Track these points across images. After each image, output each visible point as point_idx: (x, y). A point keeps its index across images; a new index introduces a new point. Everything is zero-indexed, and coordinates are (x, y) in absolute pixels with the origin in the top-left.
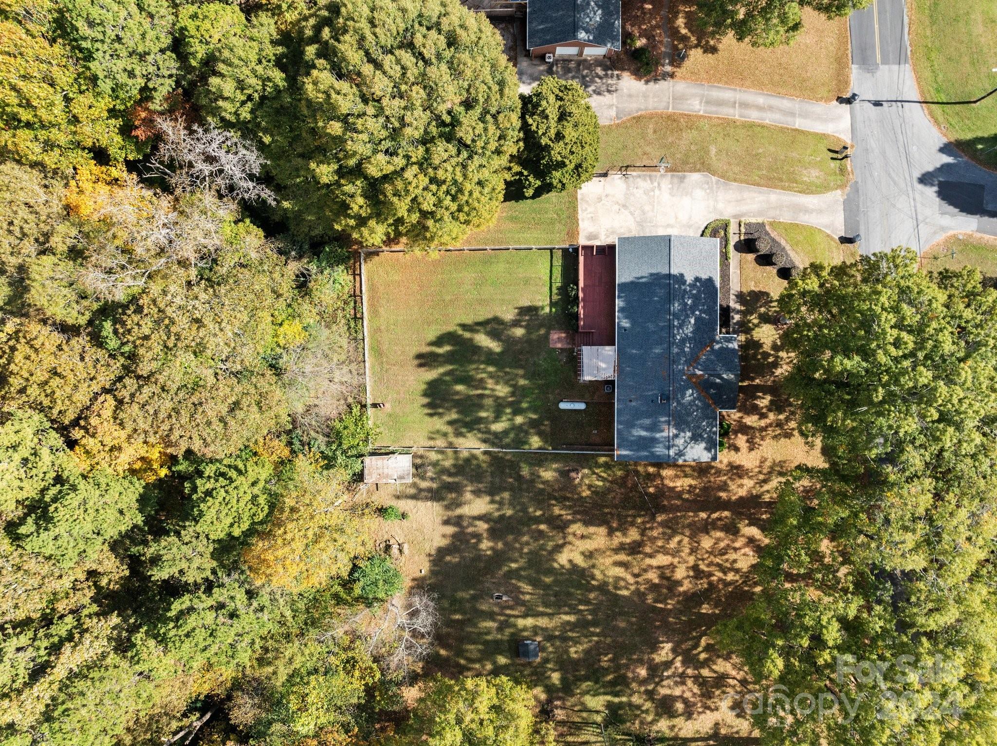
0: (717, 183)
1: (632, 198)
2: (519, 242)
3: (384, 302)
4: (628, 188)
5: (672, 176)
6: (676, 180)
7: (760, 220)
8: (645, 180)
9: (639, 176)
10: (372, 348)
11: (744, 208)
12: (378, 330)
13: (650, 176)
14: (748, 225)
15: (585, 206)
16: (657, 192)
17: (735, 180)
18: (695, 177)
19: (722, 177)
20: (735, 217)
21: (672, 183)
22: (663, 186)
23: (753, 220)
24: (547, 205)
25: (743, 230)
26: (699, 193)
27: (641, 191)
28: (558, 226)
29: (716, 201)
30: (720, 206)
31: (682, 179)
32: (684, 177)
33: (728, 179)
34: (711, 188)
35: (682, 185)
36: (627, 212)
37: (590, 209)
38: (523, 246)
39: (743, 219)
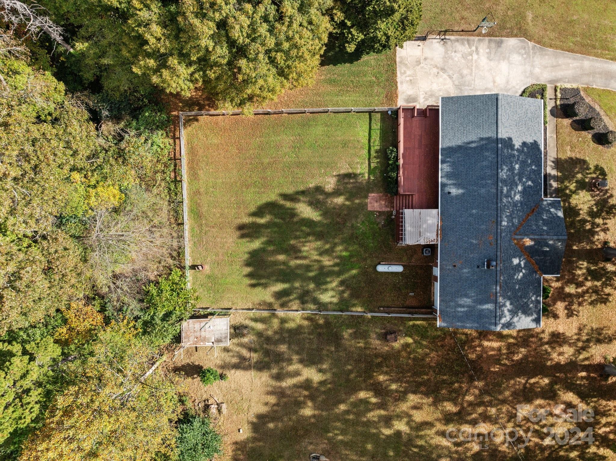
0: (533, 48)
1: (450, 61)
2: (337, 104)
3: (203, 165)
4: (446, 52)
5: (490, 41)
6: (493, 45)
7: (575, 86)
8: (463, 44)
9: (457, 40)
10: (191, 211)
11: (560, 74)
12: (197, 193)
13: (468, 41)
14: (564, 90)
15: (404, 69)
16: (475, 56)
17: (551, 46)
18: (512, 42)
19: (539, 43)
20: (551, 82)
21: (489, 47)
22: (481, 51)
23: (568, 86)
24: (366, 68)
25: (559, 95)
26: (516, 58)
27: (459, 55)
28: (376, 89)
29: (533, 66)
30: (537, 70)
31: (499, 44)
32: (501, 42)
33: (544, 45)
34: (527, 53)
35: (499, 49)
36: (445, 76)
37: (408, 73)
38: (342, 109)
39: (559, 85)
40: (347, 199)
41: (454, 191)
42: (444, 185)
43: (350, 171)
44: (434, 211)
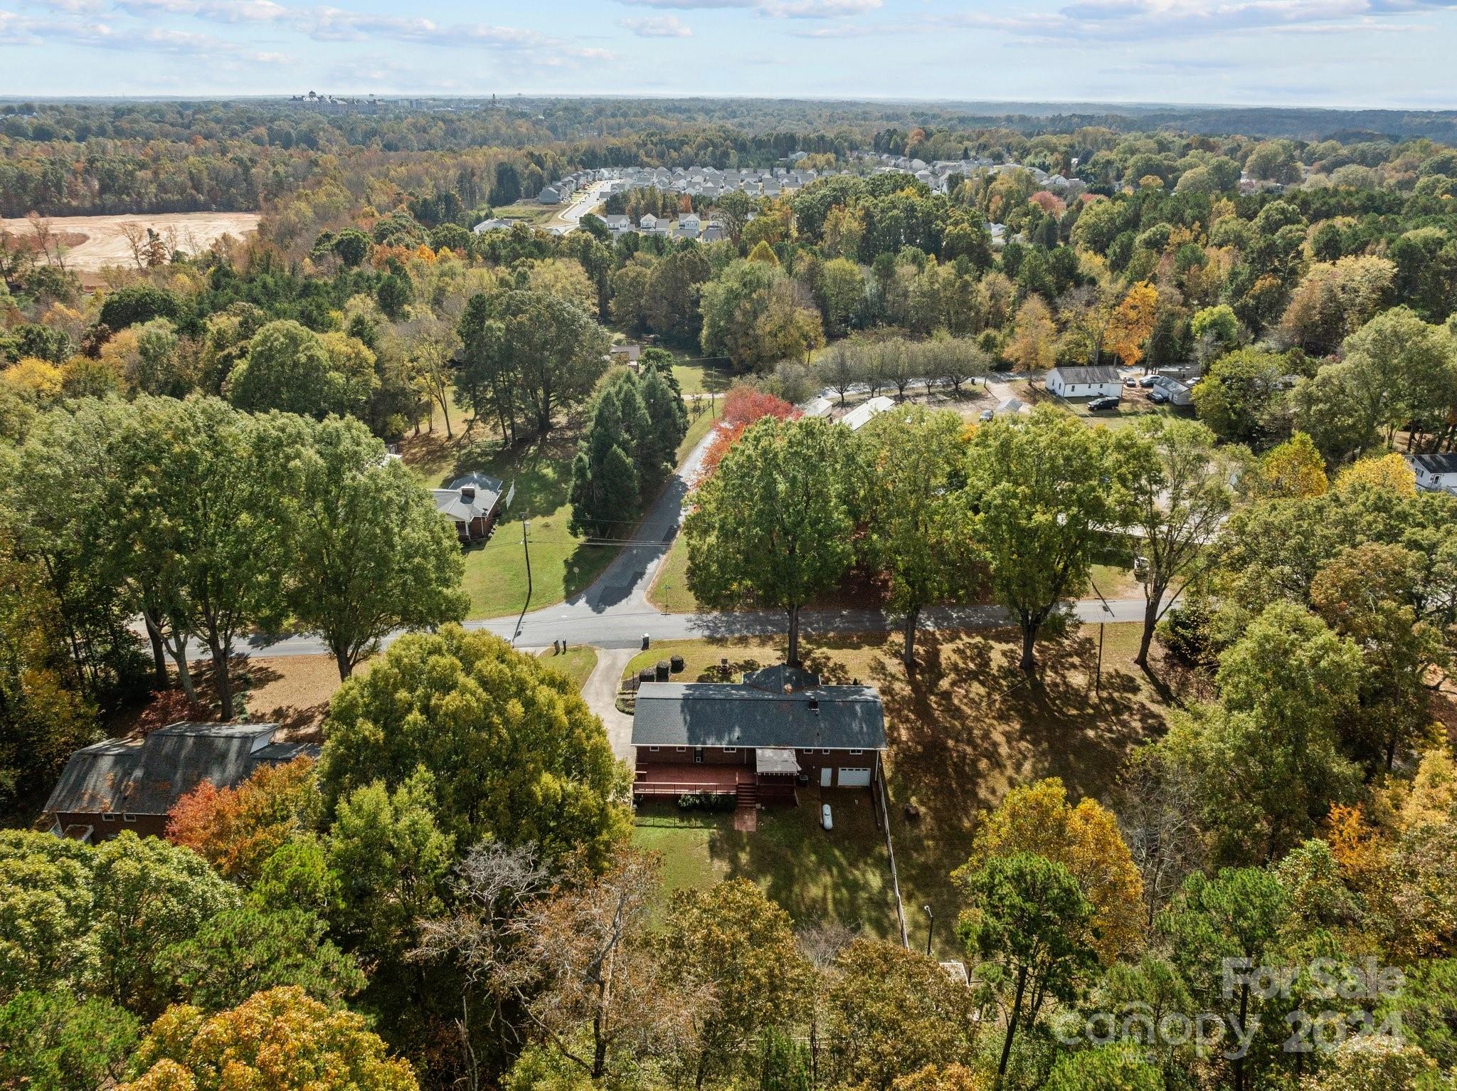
40: (743, 849)
41: (737, 733)
42: (730, 742)
43: (706, 846)
44: (759, 752)
